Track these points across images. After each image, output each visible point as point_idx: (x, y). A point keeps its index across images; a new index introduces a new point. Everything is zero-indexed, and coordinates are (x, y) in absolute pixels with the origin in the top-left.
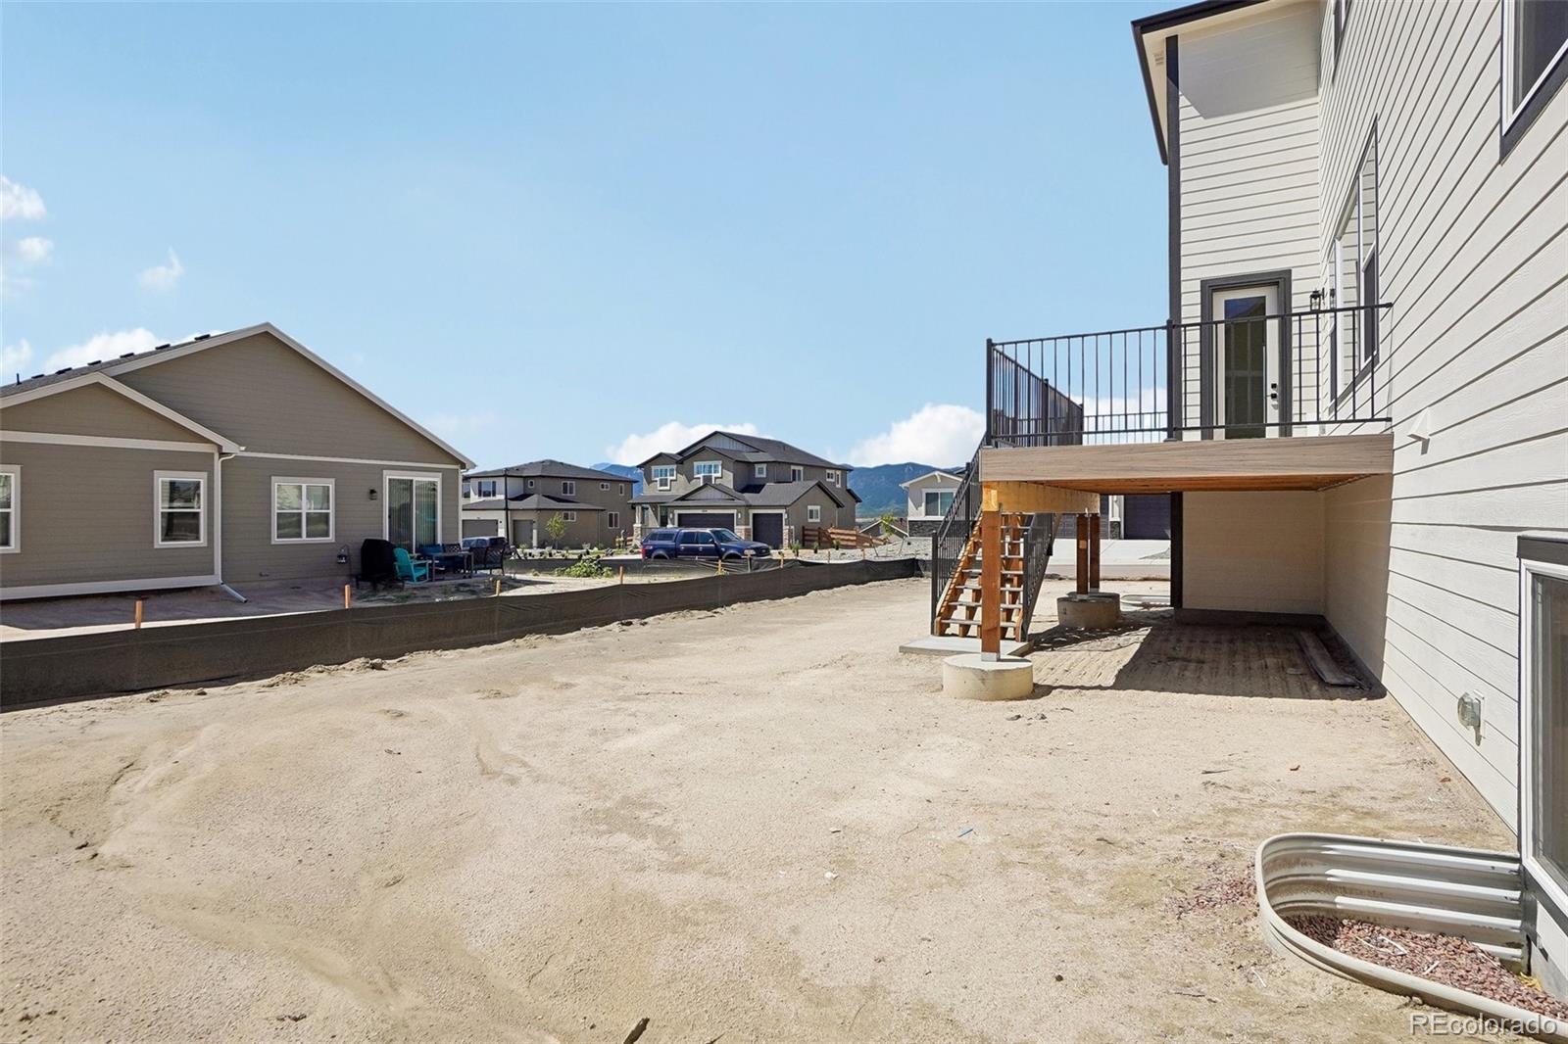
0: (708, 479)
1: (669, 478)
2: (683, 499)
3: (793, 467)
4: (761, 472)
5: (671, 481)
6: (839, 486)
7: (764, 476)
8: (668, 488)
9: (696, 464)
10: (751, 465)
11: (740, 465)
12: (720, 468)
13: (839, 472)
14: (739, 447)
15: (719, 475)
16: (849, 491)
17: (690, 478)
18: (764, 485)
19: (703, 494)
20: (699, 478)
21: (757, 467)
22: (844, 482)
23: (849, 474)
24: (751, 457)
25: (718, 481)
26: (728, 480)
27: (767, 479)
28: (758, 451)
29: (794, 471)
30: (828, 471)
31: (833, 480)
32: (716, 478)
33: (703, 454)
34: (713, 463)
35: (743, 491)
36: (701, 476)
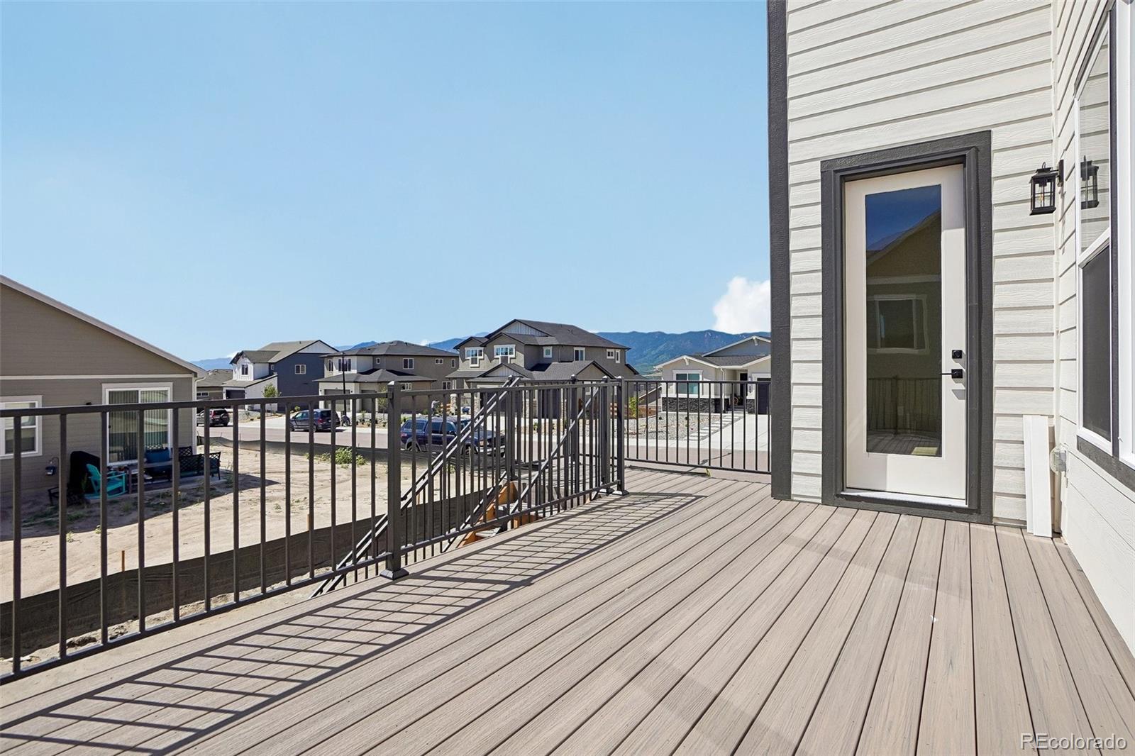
0: (504, 360)
1: (478, 357)
2: (484, 375)
3: (575, 349)
4: (548, 354)
5: (480, 360)
6: (618, 362)
7: (550, 356)
8: (477, 365)
9: (496, 347)
10: (540, 347)
11: (530, 348)
12: (514, 350)
13: (618, 351)
14: (533, 332)
15: (513, 356)
16: (627, 365)
17: (491, 358)
18: (550, 364)
19: (500, 372)
20: (498, 359)
21: (545, 349)
22: (623, 358)
23: (627, 352)
24: (541, 341)
25: (513, 361)
26: (519, 359)
27: (553, 359)
28: (547, 335)
29: (577, 352)
30: (608, 350)
31: (613, 358)
32: (511, 358)
33: (500, 340)
34: (509, 346)
35: (533, 369)
36: (499, 356)
